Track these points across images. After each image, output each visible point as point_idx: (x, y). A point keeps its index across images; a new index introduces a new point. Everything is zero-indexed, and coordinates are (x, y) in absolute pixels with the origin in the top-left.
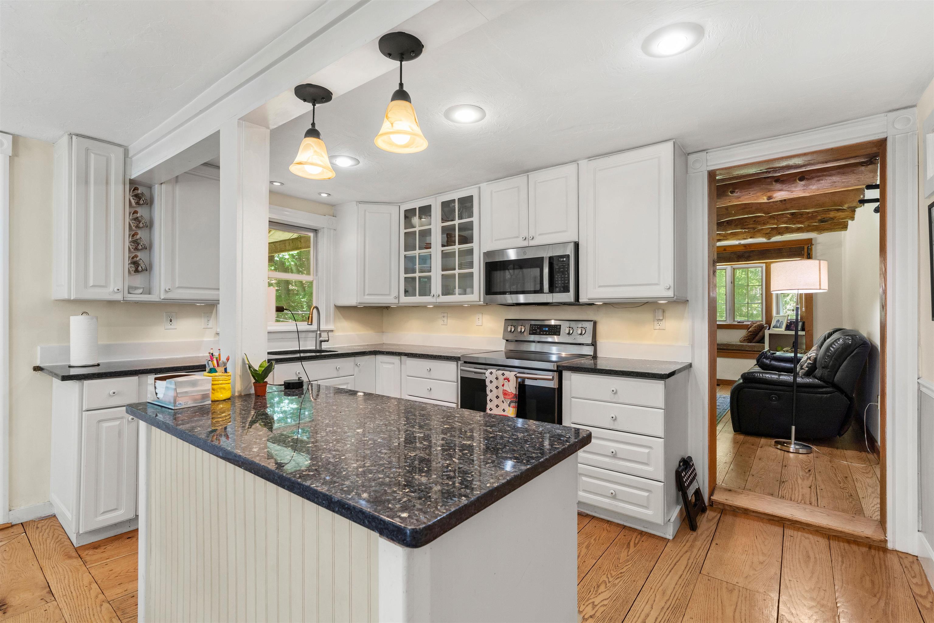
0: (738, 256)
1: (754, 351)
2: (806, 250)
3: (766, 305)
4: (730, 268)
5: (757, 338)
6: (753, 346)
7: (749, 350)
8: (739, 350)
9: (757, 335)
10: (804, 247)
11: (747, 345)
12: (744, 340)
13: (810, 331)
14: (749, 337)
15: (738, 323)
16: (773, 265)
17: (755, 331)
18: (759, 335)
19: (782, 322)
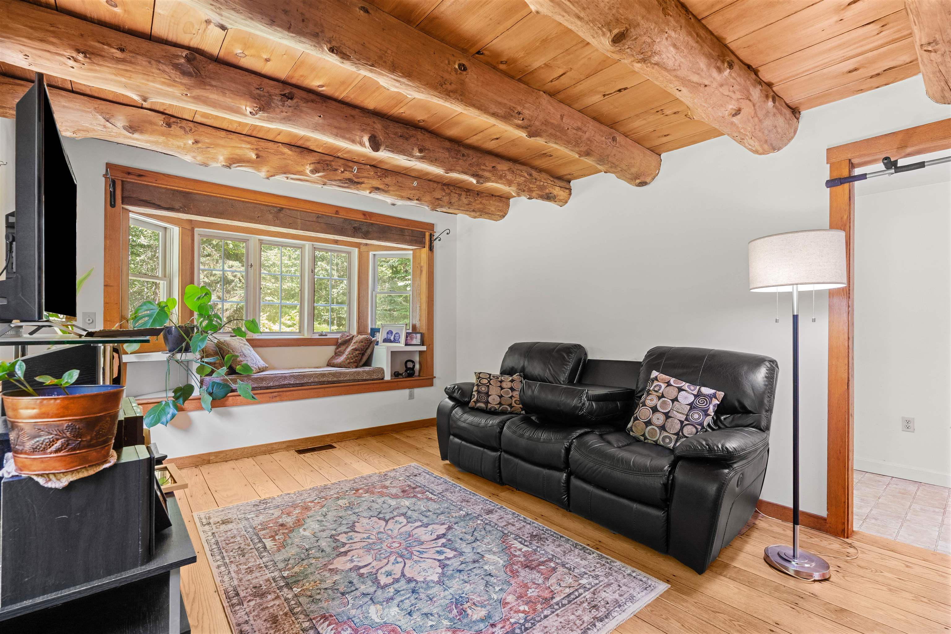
0: (354, 228)
1: (373, 380)
2: (427, 238)
3: (358, 308)
4: (311, 247)
5: (365, 359)
7: (367, 378)
8: (354, 381)
9: (363, 354)
10: (425, 232)
11: (364, 372)
12: (349, 363)
13: (431, 346)
14: (356, 358)
15: (319, 336)
16: (371, 253)
17: (363, 348)
18: (366, 354)
19: (396, 333)
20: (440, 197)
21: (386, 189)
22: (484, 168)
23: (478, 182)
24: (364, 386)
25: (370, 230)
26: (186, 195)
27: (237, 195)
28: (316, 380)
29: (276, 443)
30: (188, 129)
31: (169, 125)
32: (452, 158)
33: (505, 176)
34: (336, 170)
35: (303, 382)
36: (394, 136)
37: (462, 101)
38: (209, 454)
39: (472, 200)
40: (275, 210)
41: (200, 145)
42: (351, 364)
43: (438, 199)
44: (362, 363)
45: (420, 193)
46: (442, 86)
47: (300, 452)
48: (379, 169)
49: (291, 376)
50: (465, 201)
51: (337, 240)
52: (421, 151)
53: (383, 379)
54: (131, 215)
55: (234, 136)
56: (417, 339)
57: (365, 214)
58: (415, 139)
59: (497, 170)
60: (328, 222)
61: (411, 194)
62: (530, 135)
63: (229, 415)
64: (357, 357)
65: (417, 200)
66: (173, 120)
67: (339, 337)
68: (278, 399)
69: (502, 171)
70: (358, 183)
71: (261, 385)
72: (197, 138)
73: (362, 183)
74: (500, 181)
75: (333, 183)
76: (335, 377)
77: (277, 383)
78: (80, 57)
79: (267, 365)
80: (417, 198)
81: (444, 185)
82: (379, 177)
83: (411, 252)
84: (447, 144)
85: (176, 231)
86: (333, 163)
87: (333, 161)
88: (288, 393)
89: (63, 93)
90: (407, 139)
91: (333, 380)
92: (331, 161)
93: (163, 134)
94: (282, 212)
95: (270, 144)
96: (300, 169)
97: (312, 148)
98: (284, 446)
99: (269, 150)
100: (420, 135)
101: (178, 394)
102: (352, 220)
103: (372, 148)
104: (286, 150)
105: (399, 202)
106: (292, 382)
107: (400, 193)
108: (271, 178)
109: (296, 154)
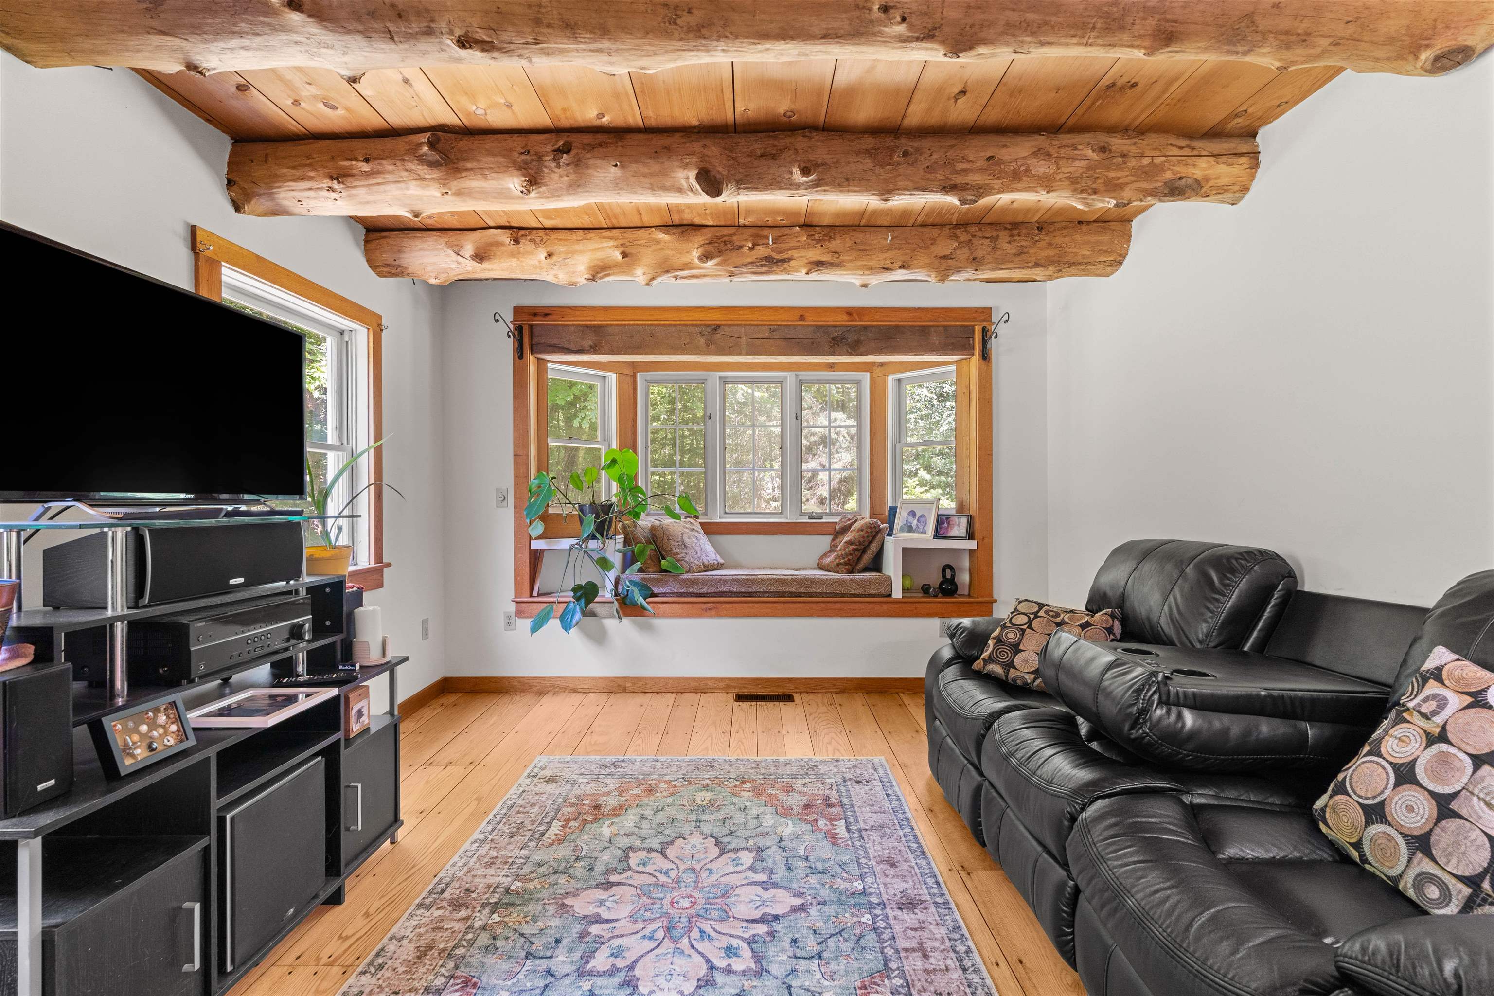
0: (833, 339)
1: (870, 596)
2: (978, 335)
3: (872, 473)
4: (794, 379)
5: (867, 558)
6: (866, 580)
7: (858, 592)
8: (835, 595)
9: (864, 551)
10: (973, 327)
11: (852, 581)
12: (838, 565)
13: (986, 540)
14: (850, 557)
15: (810, 518)
16: (891, 379)
17: (862, 540)
18: (869, 552)
19: (921, 516)
20: (948, 252)
21: (835, 260)
22: (964, 166)
23: (963, 202)
24: (851, 606)
25: (862, 338)
26: (597, 330)
27: (655, 318)
28: (772, 589)
29: (711, 679)
30: (538, 240)
31: (517, 241)
32: (882, 166)
33: (1026, 170)
34: (741, 247)
35: (751, 590)
36: (749, 159)
37: (737, 37)
38: (625, 679)
39: (1027, 244)
40: (709, 329)
41: (555, 258)
42: (841, 566)
43: (944, 257)
44: (861, 565)
45: (906, 254)
46: (675, 24)
47: (740, 698)
48: (817, 228)
49: (734, 580)
50: (1011, 249)
51: (833, 363)
52: (805, 172)
53: (890, 595)
54: (549, 365)
55: (592, 235)
56: (959, 528)
57: (849, 312)
58: (791, 152)
59: (1000, 162)
60: (789, 336)
61: (885, 259)
62: (956, 50)
63: (648, 629)
64: (851, 554)
65: (900, 267)
66: (522, 232)
67: (837, 521)
68: (713, 612)
69: (1016, 160)
70: (783, 261)
71: (691, 590)
72: (550, 249)
73: (789, 260)
74: (1019, 186)
75: (744, 270)
76: (801, 586)
77: (713, 590)
78: (335, 185)
79: (721, 561)
80: (900, 264)
81: (957, 226)
82: (818, 241)
83: (953, 367)
84: (869, 142)
85: (613, 378)
86: (735, 238)
87: (734, 234)
88: (728, 606)
89: (418, 234)
90: (774, 157)
91: (799, 590)
92: (731, 235)
93: (512, 255)
94: (719, 331)
95: (641, 233)
96: (685, 259)
97: (697, 221)
98: (723, 684)
99: (639, 242)
100: (800, 142)
101: (579, 594)
102: (829, 326)
103: (707, 193)
104: (661, 236)
105: (874, 280)
106: (735, 590)
107: (864, 263)
108: (655, 282)
109: (676, 237)
